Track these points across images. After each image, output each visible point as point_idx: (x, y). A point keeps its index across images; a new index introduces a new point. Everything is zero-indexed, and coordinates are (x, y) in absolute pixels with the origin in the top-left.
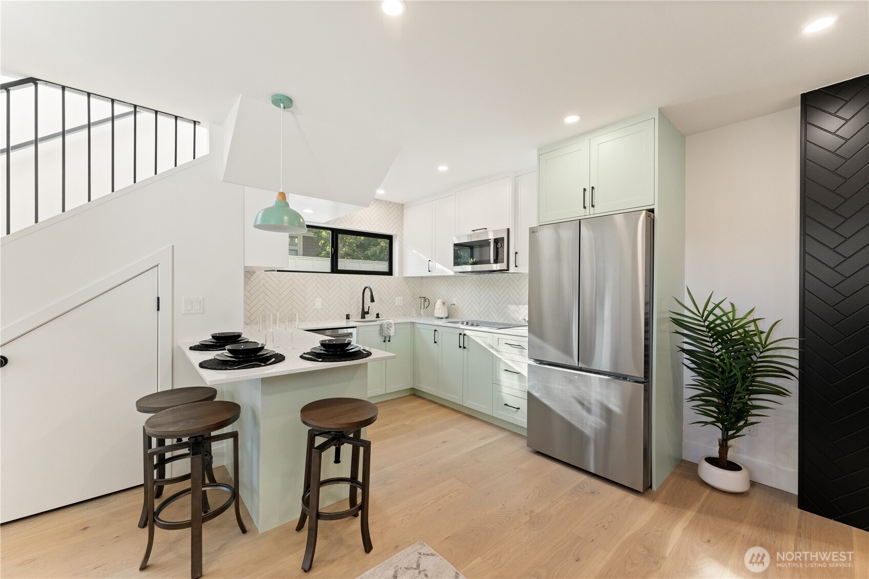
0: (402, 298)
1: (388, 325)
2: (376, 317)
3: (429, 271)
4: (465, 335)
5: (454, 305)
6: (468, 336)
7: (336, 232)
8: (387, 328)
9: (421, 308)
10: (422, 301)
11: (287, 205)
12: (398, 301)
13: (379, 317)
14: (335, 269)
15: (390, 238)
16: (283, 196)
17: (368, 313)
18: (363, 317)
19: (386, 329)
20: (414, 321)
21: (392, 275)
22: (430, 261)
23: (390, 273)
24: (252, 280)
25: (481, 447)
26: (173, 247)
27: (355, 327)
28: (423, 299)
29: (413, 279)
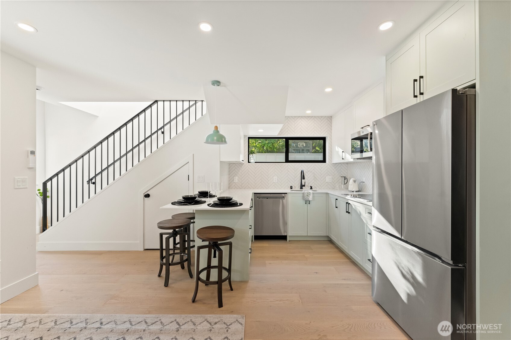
0: (331, 177)
1: (308, 193)
2: (310, 189)
3: (343, 159)
4: (350, 204)
5: (364, 182)
6: (351, 205)
7: (287, 139)
8: (307, 195)
9: (342, 184)
10: (343, 179)
11: (218, 132)
12: (328, 179)
13: (312, 189)
14: (287, 161)
15: (324, 139)
16: (216, 128)
17: (304, 186)
18: (301, 188)
19: (306, 196)
20: (328, 192)
21: (325, 162)
22: (343, 152)
23: (324, 161)
26: (193, 154)
27: (287, 193)
28: (344, 178)
29: (340, 165)
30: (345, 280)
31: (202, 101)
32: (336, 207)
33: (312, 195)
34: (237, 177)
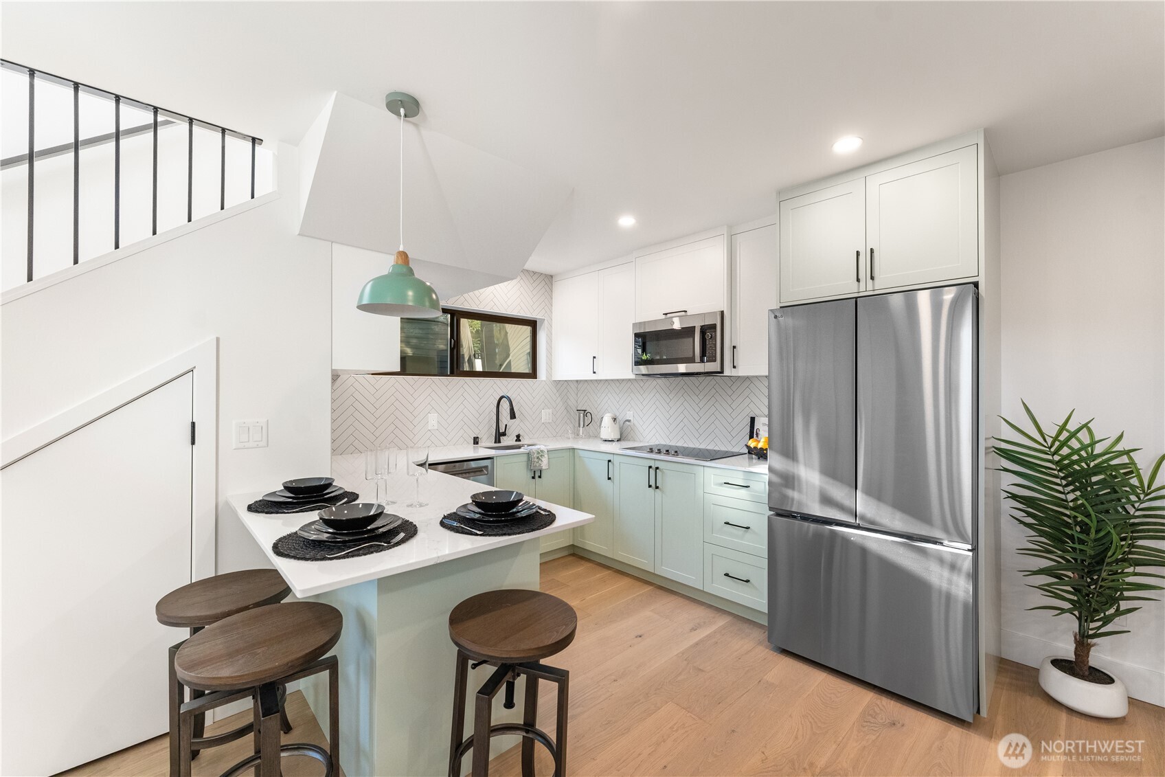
0: (550, 411)
1: (538, 453)
2: (516, 441)
3: (594, 373)
4: (657, 468)
5: (629, 421)
6: (662, 471)
7: (456, 314)
8: (538, 458)
9: (579, 426)
10: (582, 415)
11: (411, 272)
12: (546, 415)
13: (520, 441)
14: (456, 370)
15: (533, 324)
16: (404, 258)
17: (504, 434)
18: (498, 440)
19: (536, 460)
21: (536, 378)
22: (595, 358)
23: (533, 375)
24: (335, 388)
25: (697, 644)
26: (218, 340)
27: (492, 458)
28: (583, 412)
29: (566, 384)
30: (693, 629)
31: (254, 140)
32: (609, 479)
33: (546, 456)
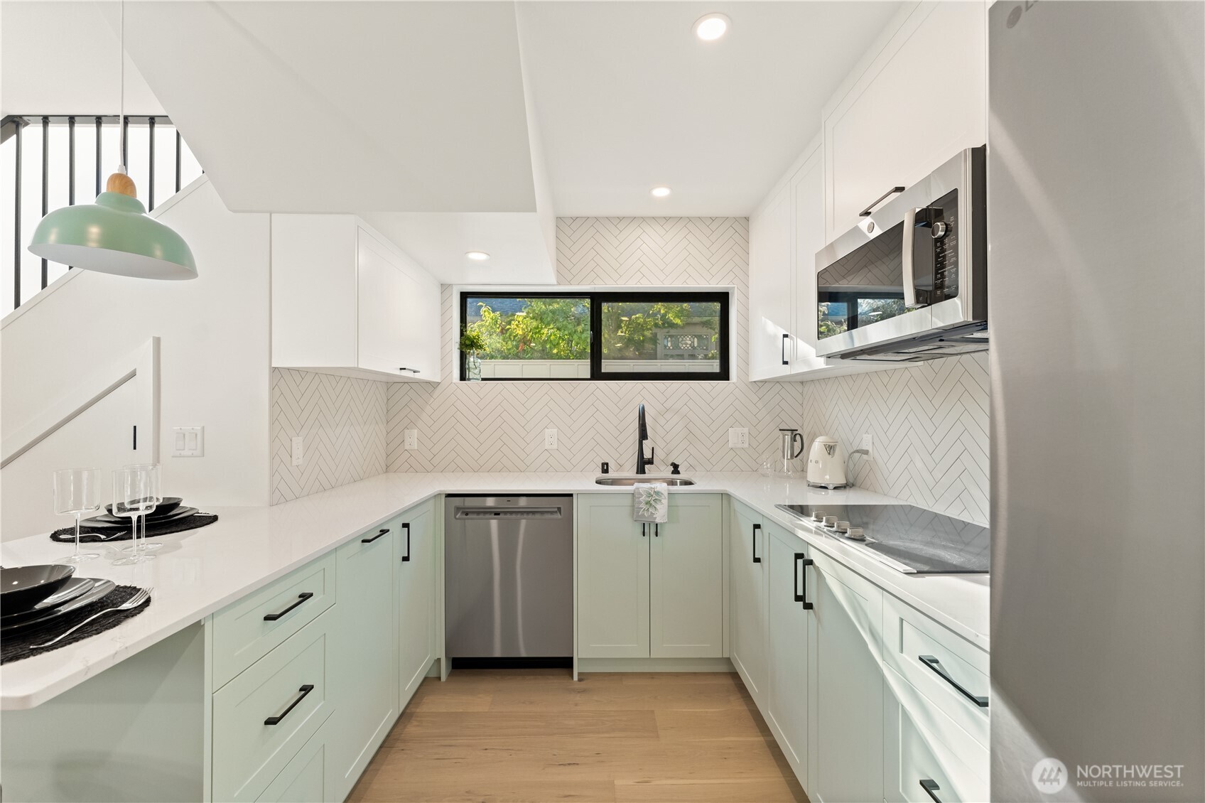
0: (746, 430)
1: (650, 495)
2: (673, 473)
3: (785, 363)
4: (810, 562)
5: (866, 452)
6: (817, 569)
7: (597, 299)
8: (648, 503)
9: (784, 458)
10: (788, 438)
12: (736, 437)
13: (678, 473)
14: (597, 373)
15: (722, 298)
17: (650, 462)
18: (641, 470)
20: (731, 489)
21: (728, 378)
22: (785, 336)
23: (724, 375)
24: (435, 396)
26: (157, 341)
27: (571, 495)
28: (789, 433)
29: (778, 387)
32: (757, 560)
33: (665, 501)
34: (415, 432)
